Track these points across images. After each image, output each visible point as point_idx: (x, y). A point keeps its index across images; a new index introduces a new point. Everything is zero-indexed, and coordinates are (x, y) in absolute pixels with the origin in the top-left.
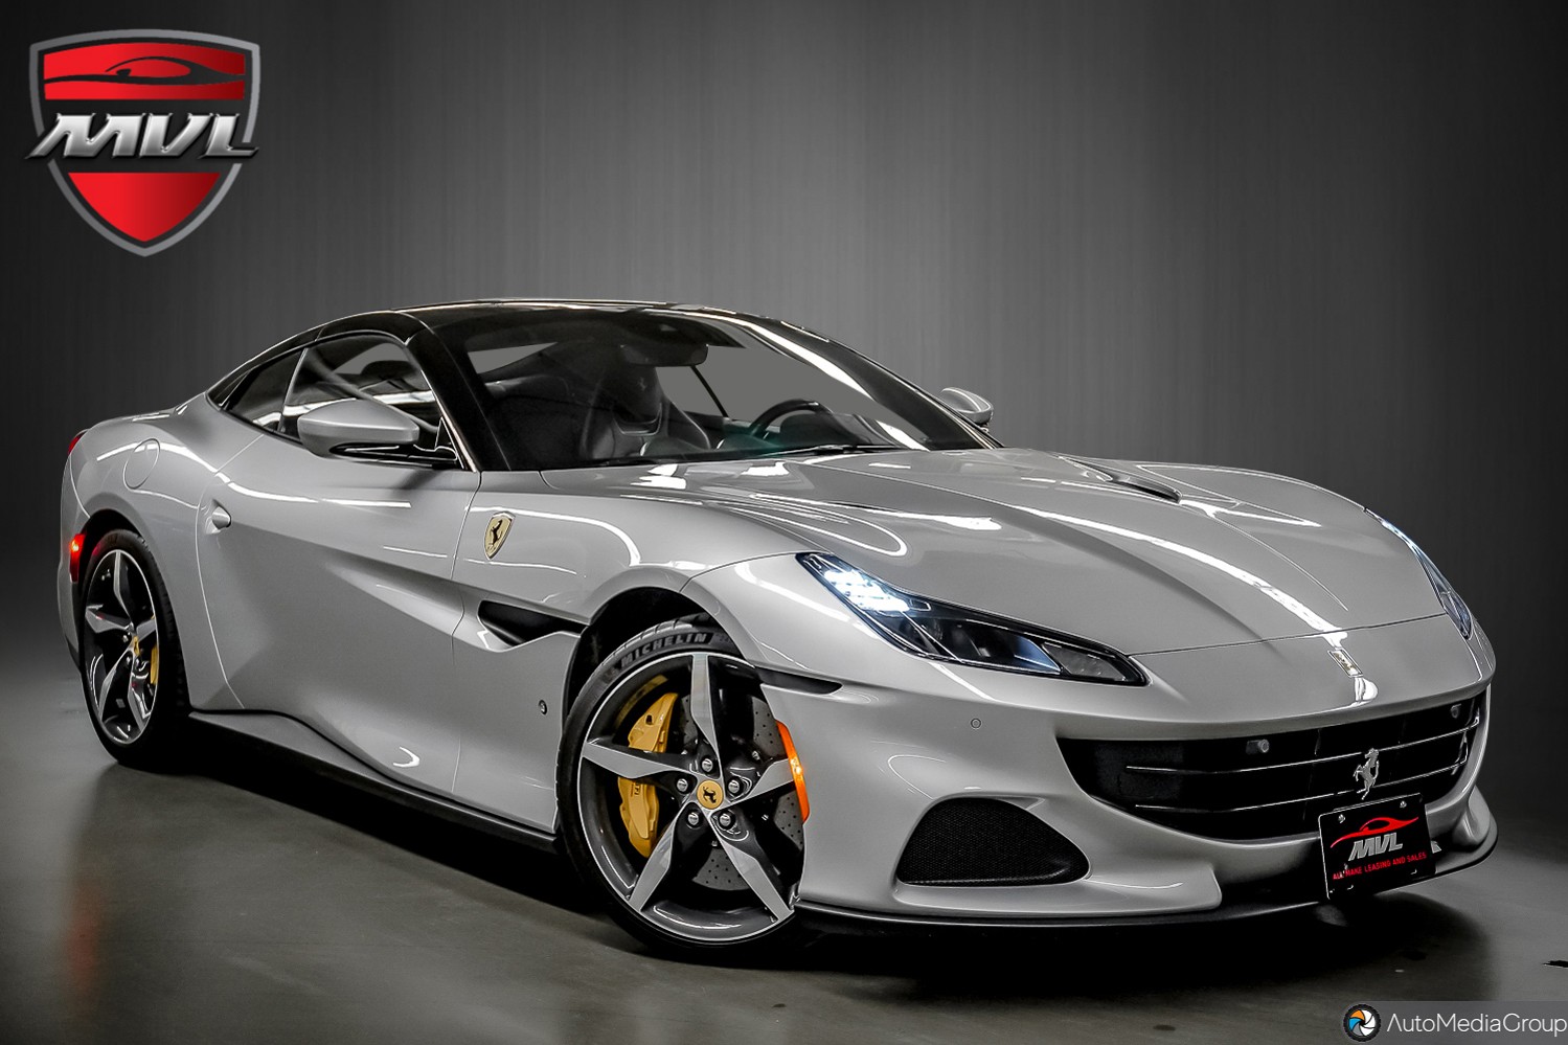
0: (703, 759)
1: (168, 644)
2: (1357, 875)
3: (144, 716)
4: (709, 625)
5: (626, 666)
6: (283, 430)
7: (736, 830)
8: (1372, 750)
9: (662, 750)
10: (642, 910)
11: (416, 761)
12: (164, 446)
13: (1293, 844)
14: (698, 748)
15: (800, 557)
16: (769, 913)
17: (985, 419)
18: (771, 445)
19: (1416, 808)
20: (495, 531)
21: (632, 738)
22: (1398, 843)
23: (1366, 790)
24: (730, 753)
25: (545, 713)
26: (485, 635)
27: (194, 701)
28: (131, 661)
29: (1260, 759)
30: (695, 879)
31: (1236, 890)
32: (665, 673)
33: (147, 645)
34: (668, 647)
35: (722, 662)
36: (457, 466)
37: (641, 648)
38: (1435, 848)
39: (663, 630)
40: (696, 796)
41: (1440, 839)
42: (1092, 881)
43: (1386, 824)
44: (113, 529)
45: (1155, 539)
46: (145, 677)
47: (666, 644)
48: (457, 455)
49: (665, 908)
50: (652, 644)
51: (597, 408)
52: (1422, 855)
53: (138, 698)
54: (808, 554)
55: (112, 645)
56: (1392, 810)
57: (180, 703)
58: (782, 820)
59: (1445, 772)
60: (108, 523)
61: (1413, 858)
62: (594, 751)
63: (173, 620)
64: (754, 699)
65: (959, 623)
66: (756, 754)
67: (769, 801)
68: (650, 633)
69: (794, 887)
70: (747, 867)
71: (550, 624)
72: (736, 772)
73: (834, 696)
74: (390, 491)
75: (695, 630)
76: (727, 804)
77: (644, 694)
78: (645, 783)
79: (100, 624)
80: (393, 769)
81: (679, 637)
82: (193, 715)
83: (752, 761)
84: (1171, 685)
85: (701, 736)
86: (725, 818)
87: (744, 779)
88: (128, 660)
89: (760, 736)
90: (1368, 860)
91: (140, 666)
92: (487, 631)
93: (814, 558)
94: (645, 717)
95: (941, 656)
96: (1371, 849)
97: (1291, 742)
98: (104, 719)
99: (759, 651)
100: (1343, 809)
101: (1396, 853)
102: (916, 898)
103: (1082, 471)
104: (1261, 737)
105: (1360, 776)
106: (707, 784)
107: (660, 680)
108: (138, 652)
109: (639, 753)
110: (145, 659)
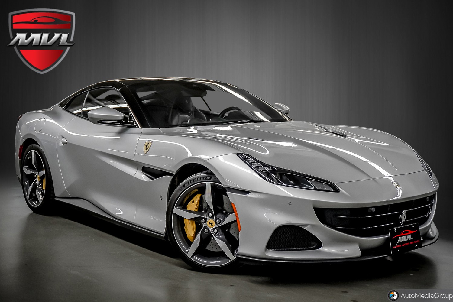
0: (209, 213)
1: (48, 178)
2: (400, 247)
3: (41, 199)
4: (211, 174)
5: (186, 186)
6: (82, 115)
7: (219, 234)
8: (404, 210)
9: (197, 211)
10: (191, 257)
11: (122, 213)
12: (47, 120)
13: (382, 238)
14: (207, 210)
15: (238, 154)
16: (228, 258)
17: (287, 112)
18: (226, 120)
19: (417, 227)
20: (147, 146)
21: (188, 207)
22: (411, 238)
23: (402, 222)
24: (217, 211)
25: (162, 199)
26: (144, 176)
27: (56, 195)
28: (37, 183)
29: (372, 213)
30: (206, 248)
31: (365, 252)
32: (197, 188)
33: (42, 178)
34: (199, 181)
35: (215, 185)
36: (135, 127)
37: (191, 181)
38: (422, 239)
39: (197, 176)
40: (207, 224)
41: (423, 236)
42: (323, 249)
43: (408, 232)
44: (31, 144)
45: (336, 148)
46: (41, 187)
47: (198, 180)
48: (135, 123)
49: (197, 257)
50: (194, 179)
51: (173, 108)
52: (418, 241)
53: (39, 193)
54: (240, 154)
55: (31, 178)
56: (410, 228)
57: (52, 195)
58: (232, 231)
59: (424, 217)
60: (30, 142)
61: (416, 242)
62: (177, 211)
63: (50, 171)
64: (224, 196)
65: (285, 174)
66: (224, 212)
67: (228, 225)
68: (193, 176)
69: (236, 250)
70: (222, 244)
71: (163, 173)
72: (219, 217)
73: (248, 195)
74: (115, 134)
75: (207, 176)
76: (216, 226)
77: (192, 194)
78: (192, 220)
79: (28, 172)
80: (115, 214)
81: (202, 178)
82: (56, 199)
83: (223, 214)
84: (347, 192)
85: (208, 206)
86: (216, 231)
87: (221, 219)
88: (36, 182)
89: (226, 206)
90: (403, 242)
91: (40, 184)
92: (144, 175)
93: (242, 155)
94: (192, 201)
95: (279, 183)
96: (404, 239)
97: (381, 208)
98: (29, 200)
99: (226, 182)
100: (396, 228)
101: (411, 241)
102: (272, 254)
103: (316, 128)
104: (372, 207)
105: (401, 218)
106: (210, 220)
107: (196, 190)
108: (39, 180)
109: (190, 211)
110: (41, 182)
